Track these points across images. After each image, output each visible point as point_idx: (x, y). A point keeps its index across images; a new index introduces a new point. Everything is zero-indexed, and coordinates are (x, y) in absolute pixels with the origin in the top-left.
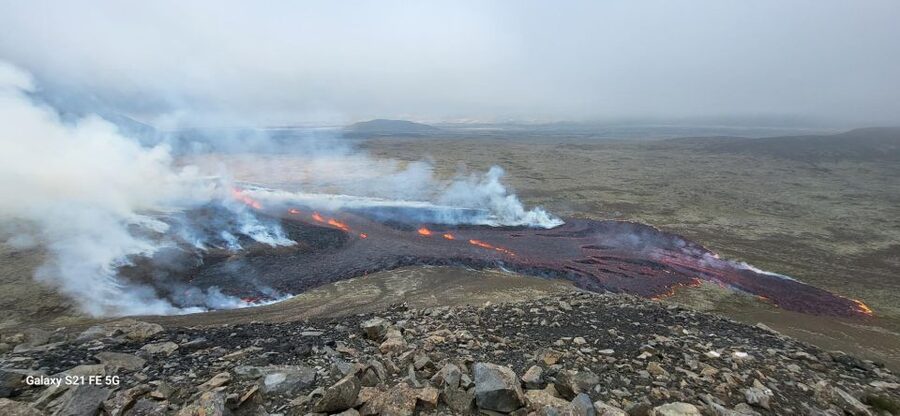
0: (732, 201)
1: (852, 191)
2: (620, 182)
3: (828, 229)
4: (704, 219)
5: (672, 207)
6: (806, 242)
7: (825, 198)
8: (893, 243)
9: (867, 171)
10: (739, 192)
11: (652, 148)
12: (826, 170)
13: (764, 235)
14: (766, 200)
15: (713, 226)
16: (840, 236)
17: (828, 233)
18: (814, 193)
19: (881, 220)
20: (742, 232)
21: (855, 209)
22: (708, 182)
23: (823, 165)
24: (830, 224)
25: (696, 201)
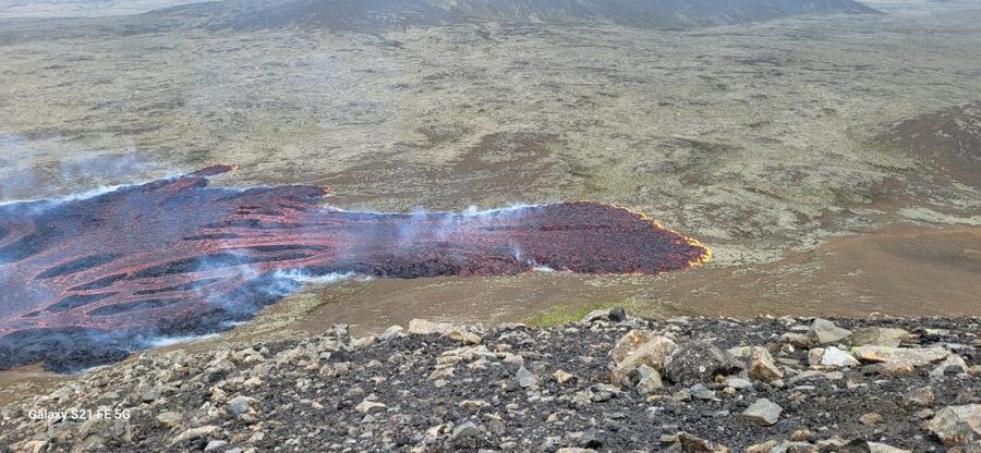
0: (294, 113)
1: (430, 71)
2: (81, 112)
3: (421, 131)
4: (263, 155)
5: (203, 145)
6: (401, 156)
7: (405, 86)
8: (484, 133)
9: (438, 40)
10: (300, 96)
11: (130, 30)
12: (396, 44)
13: (351, 159)
14: (339, 102)
15: (281, 164)
16: (435, 138)
17: (421, 136)
18: (394, 81)
19: (467, 106)
20: (322, 163)
21: (439, 95)
22: (249, 86)
23: (391, 36)
24: (419, 123)
25: (240, 123)
